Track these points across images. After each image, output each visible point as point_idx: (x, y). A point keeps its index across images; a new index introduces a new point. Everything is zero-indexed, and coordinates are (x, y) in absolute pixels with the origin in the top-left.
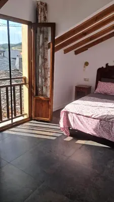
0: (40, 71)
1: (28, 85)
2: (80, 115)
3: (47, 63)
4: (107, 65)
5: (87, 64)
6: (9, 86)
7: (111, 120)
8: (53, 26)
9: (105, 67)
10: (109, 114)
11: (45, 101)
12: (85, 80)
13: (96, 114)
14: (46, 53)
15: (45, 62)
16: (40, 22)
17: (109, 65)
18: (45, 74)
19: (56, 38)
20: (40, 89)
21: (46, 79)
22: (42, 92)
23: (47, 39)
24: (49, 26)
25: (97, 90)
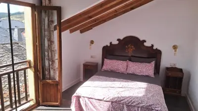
0: (46, 53)
1: (33, 68)
2: (92, 98)
3: (54, 45)
4: (111, 43)
5: (92, 42)
6: (11, 72)
7: (122, 102)
8: (59, 10)
9: (109, 45)
10: (120, 96)
11: (53, 84)
12: (92, 57)
13: (108, 97)
14: (52, 35)
15: (51, 44)
16: (44, 5)
17: (113, 43)
18: (52, 56)
19: (62, 21)
20: (47, 73)
21: (53, 62)
22: (50, 75)
23: (52, 22)
24: (55, 10)
25: (104, 68)
